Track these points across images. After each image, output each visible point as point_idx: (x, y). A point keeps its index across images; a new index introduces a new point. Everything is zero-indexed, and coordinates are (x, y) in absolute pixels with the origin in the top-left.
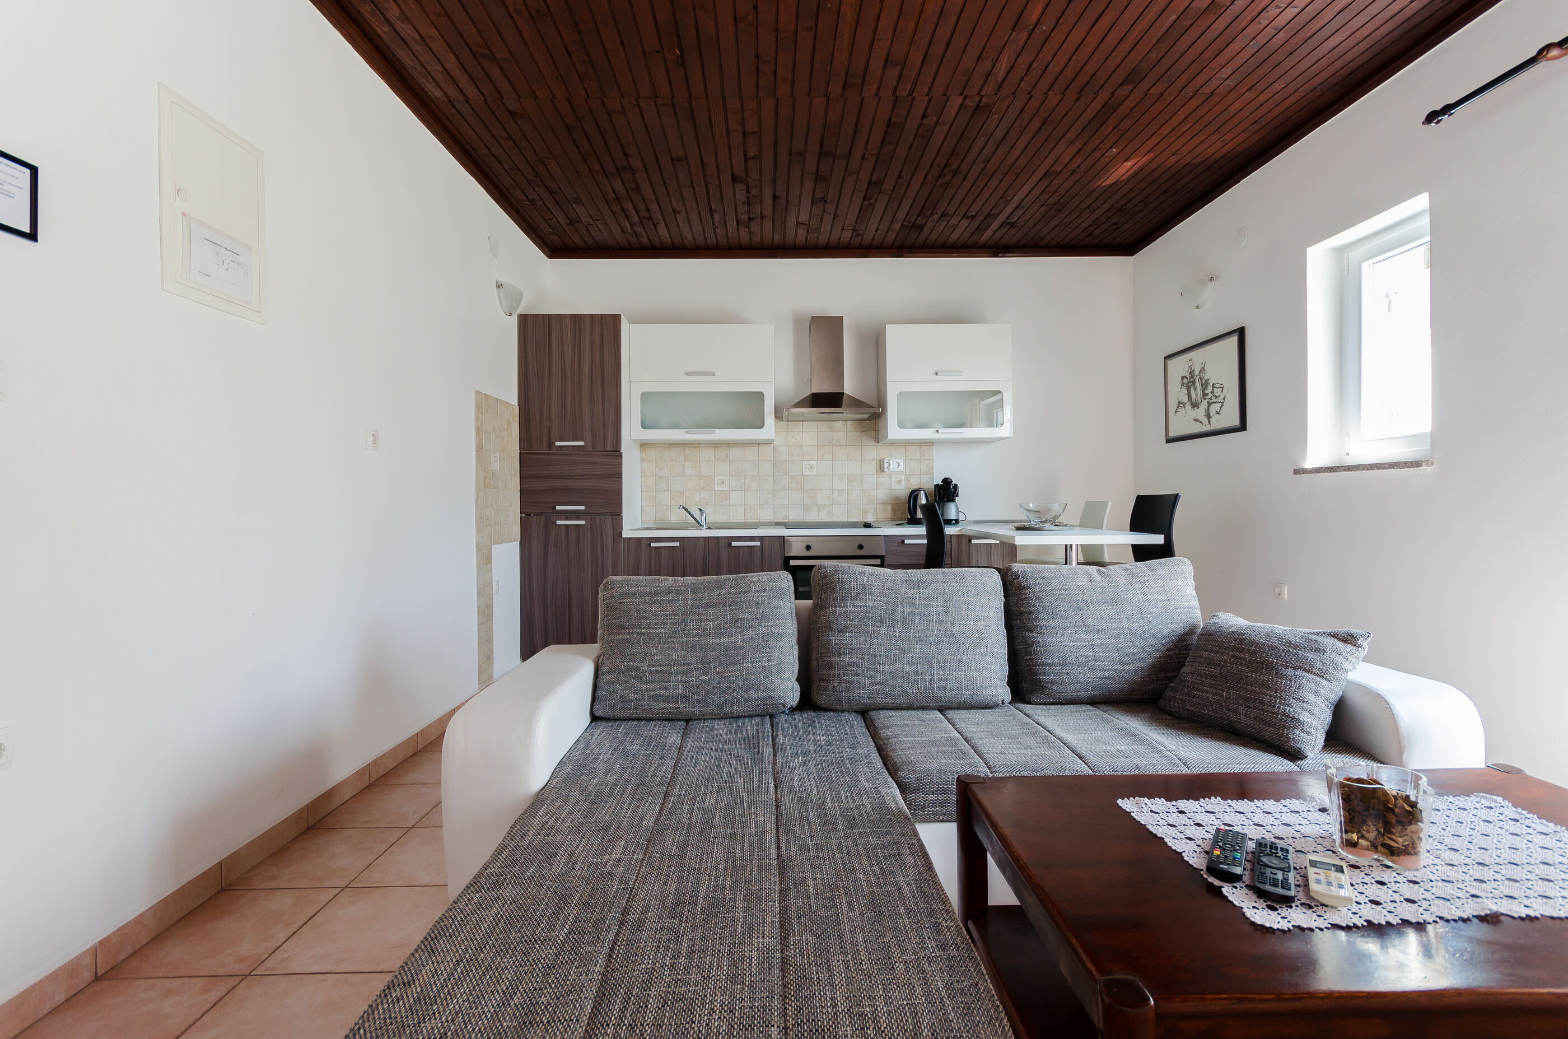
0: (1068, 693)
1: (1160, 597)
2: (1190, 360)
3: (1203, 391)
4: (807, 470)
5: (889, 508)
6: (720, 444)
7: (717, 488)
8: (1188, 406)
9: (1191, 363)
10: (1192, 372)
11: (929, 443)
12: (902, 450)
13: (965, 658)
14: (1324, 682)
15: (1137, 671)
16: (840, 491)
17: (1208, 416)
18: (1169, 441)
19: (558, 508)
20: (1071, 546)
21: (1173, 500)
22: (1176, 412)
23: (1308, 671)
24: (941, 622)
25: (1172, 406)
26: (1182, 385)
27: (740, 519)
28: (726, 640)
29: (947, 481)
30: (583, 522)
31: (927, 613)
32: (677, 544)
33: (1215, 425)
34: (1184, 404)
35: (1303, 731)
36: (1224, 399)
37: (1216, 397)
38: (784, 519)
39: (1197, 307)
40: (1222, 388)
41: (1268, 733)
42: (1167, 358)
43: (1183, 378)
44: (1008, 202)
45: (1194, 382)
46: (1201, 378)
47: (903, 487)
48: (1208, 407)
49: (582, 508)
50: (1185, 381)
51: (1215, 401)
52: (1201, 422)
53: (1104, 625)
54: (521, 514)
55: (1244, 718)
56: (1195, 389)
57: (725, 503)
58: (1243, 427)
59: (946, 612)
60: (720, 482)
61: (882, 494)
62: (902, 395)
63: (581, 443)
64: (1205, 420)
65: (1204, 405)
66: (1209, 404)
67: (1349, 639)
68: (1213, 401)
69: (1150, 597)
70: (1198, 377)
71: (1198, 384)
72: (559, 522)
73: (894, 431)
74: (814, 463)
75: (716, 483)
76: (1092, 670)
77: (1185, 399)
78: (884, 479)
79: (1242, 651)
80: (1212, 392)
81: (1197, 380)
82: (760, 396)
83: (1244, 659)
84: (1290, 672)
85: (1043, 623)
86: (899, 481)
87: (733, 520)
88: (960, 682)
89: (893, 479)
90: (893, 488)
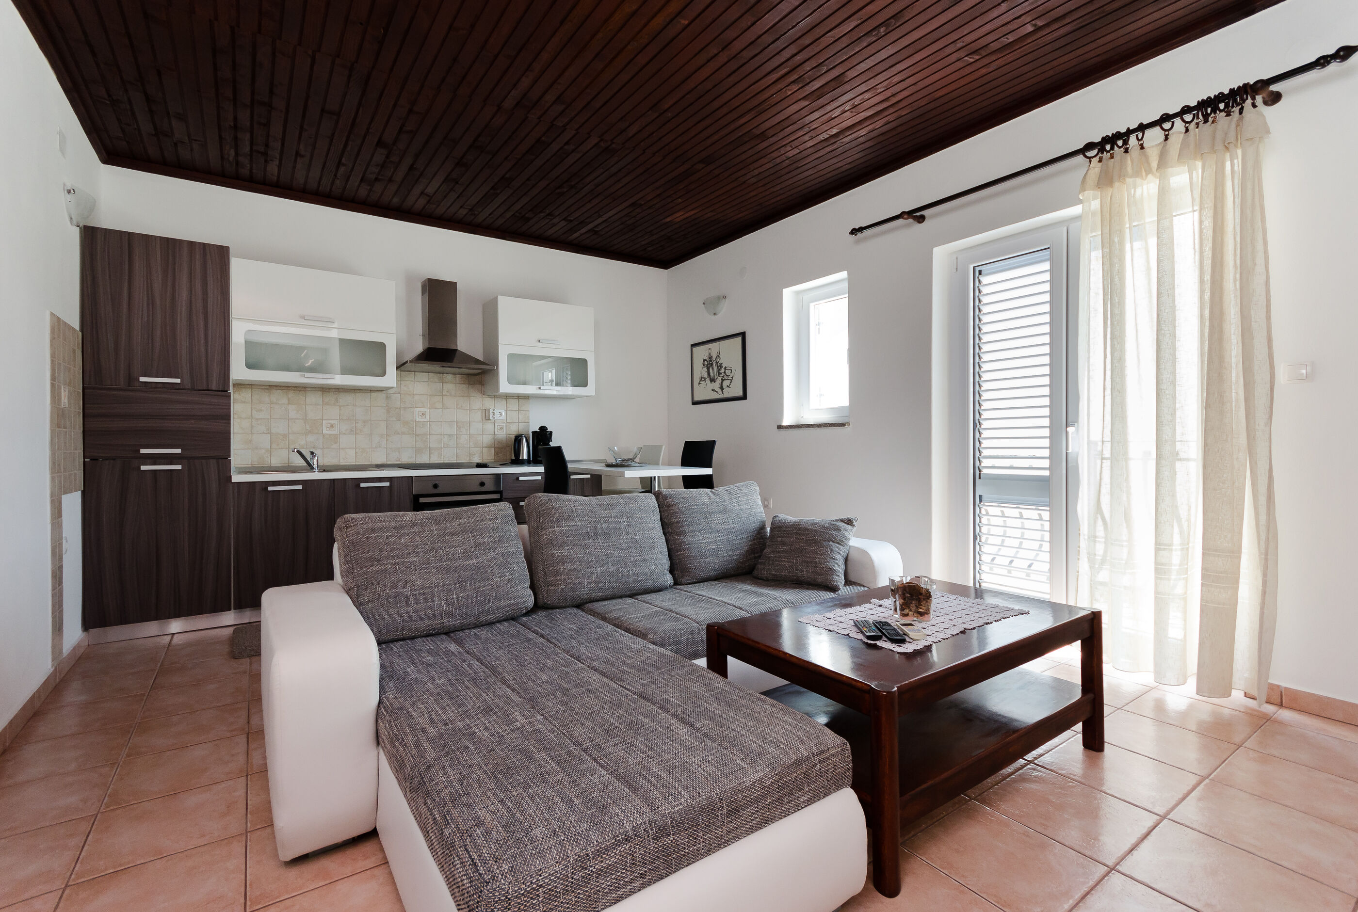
0: (704, 574)
1: (747, 507)
2: (710, 349)
3: (718, 371)
4: (420, 417)
5: (493, 450)
6: (329, 389)
7: (325, 432)
8: (708, 380)
9: (710, 351)
10: (710, 358)
11: (526, 397)
12: (504, 402)
13: (647, 557)
14: (841, 547)
15: (740, 555)
16: (450, 436)
17: (722, 388)
18: (694, 403)
19: (143, 451)
20: (655, 477)
21: (712, 444)
22: (699, 384)
23: (834, 542)
24: (627, 533)
25: (697, 379)
26: (704, 365)
27: (351, 461)
28: (474, 561)
29: (543, 429)
30: (179, 467)
31: (618, 527)
32: (300, 487)
33: (726, 395)
34: (705, 379)
35: (836, 575)
36: (732, 378)
37: (727, 376)
38: (397, 461)
39: (715, 314)
40: (731, 371)
41: (820, 579)
42: (693, 346)
43: (704, 360)
44: (600, 216)
45: (712, 364)
46: (717, 362)
47: (505, 433)
48: (722, 382)
49: (179, 451)
50: (706, 363)
51: (727, 378)
52: (717, 392)
53: (720, 527)
54: (84, 458)
55: (806, 573)
56: (713, 369)
57: (334, 446)
58: (744, 397)
59: (629, 526)
60: (329, 425)
61: (487, 439)
62: (512, 357)
63: (178, 381)
64: (720, 391)
65: (719, 380)
66: (723, 380)
67: (849, 522)
68: (725, 378)
69: (742, 507)
70: (715, 361)
71: (715, 366)
72: (143, 468)
73: (505, 386)
74: (426, 410)
75: (324, 428)
76: (717, 557)
77: (706, 375)
78: (489, 426)
79: (800, 534)
80: (725, 372)
81: (714, 363)
82: (381, 347)
83: (803, 539)
84: (826, 543)
85: (686, 529)
86: (501, 428)
87: (343, 462)
88: (646, 574)
89: (496, 426)
90: (496, 433)
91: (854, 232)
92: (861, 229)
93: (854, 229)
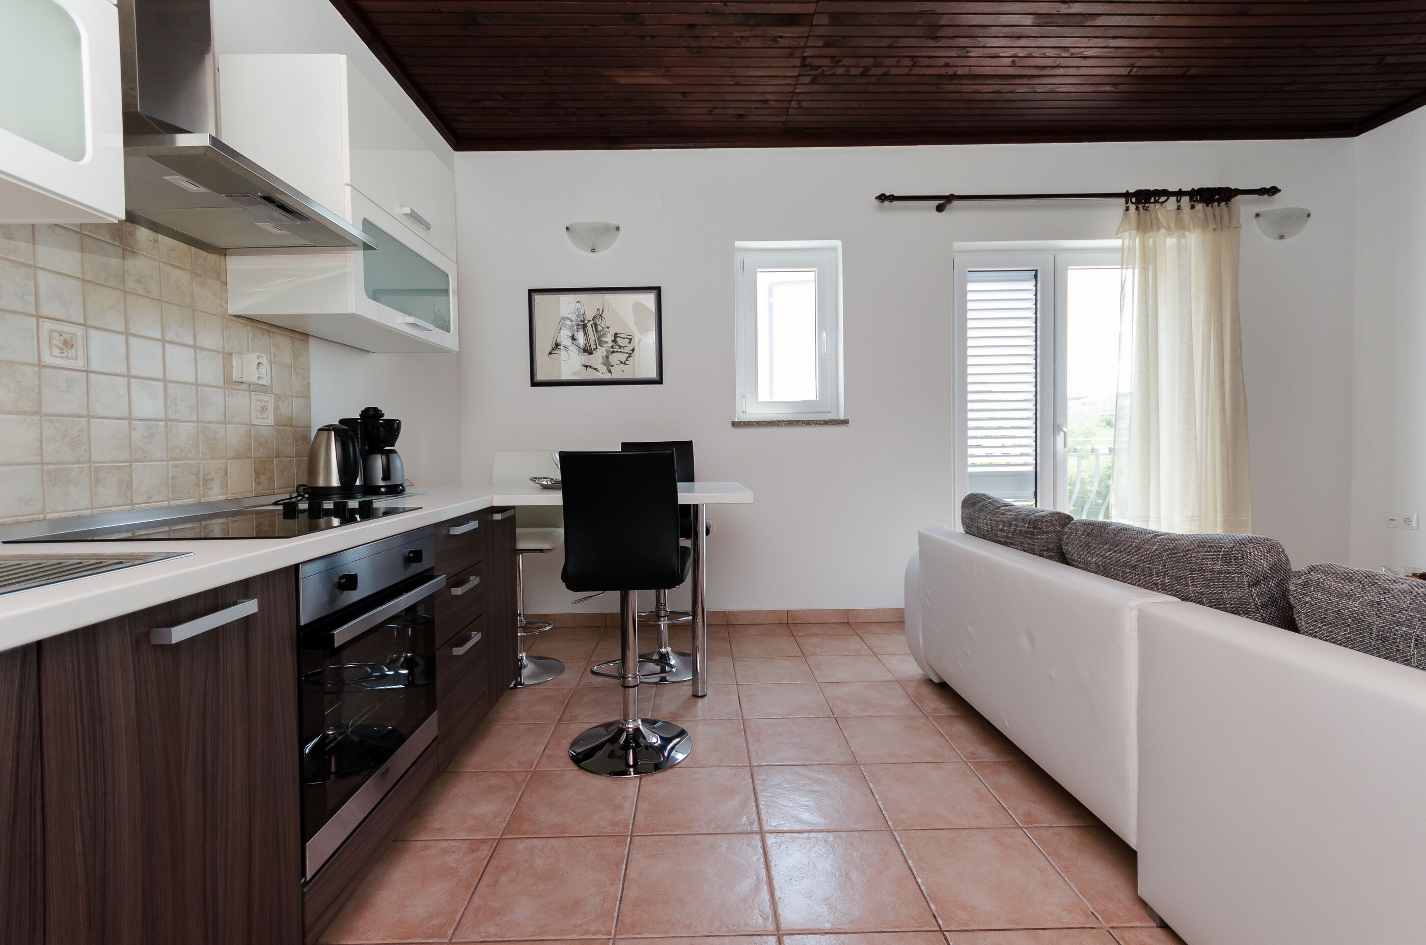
2: (578, 302)
5: (249, 464)
12: (266, 339)
16: (149, 423)
18: (534, 384)
33: (617, 374)
36: (633, 350)
37: (620, 347)
39: (593, 251)
40: (631, 340)
42: (534, 292)
47: (271, 421)
51: (619, 350)
52: (595, 369)
58: (659, 380)
61: (234, 436)
64: (603, 369)
68: (615, 350)
70: (592, 322)
78: (239, 400)
81: (589, 325)
86: (264, 409)
89: (253, 402)
90: (255, 421)
91: (882, 198)
92: (892, 198)
93: (883, 195)
